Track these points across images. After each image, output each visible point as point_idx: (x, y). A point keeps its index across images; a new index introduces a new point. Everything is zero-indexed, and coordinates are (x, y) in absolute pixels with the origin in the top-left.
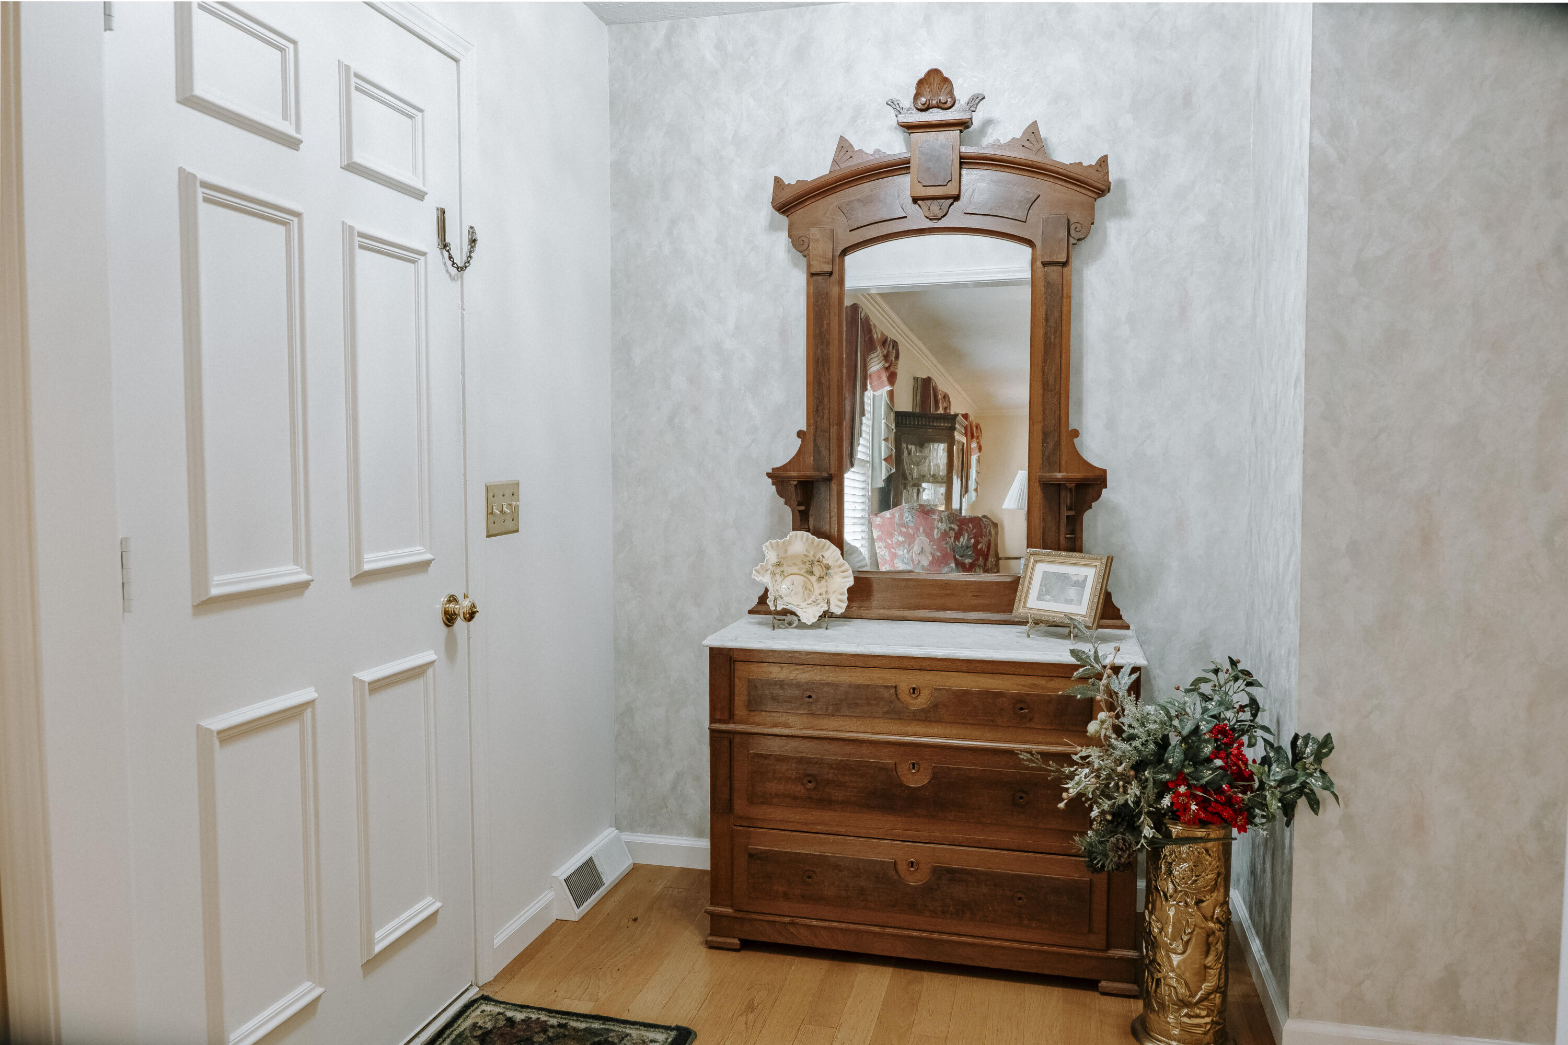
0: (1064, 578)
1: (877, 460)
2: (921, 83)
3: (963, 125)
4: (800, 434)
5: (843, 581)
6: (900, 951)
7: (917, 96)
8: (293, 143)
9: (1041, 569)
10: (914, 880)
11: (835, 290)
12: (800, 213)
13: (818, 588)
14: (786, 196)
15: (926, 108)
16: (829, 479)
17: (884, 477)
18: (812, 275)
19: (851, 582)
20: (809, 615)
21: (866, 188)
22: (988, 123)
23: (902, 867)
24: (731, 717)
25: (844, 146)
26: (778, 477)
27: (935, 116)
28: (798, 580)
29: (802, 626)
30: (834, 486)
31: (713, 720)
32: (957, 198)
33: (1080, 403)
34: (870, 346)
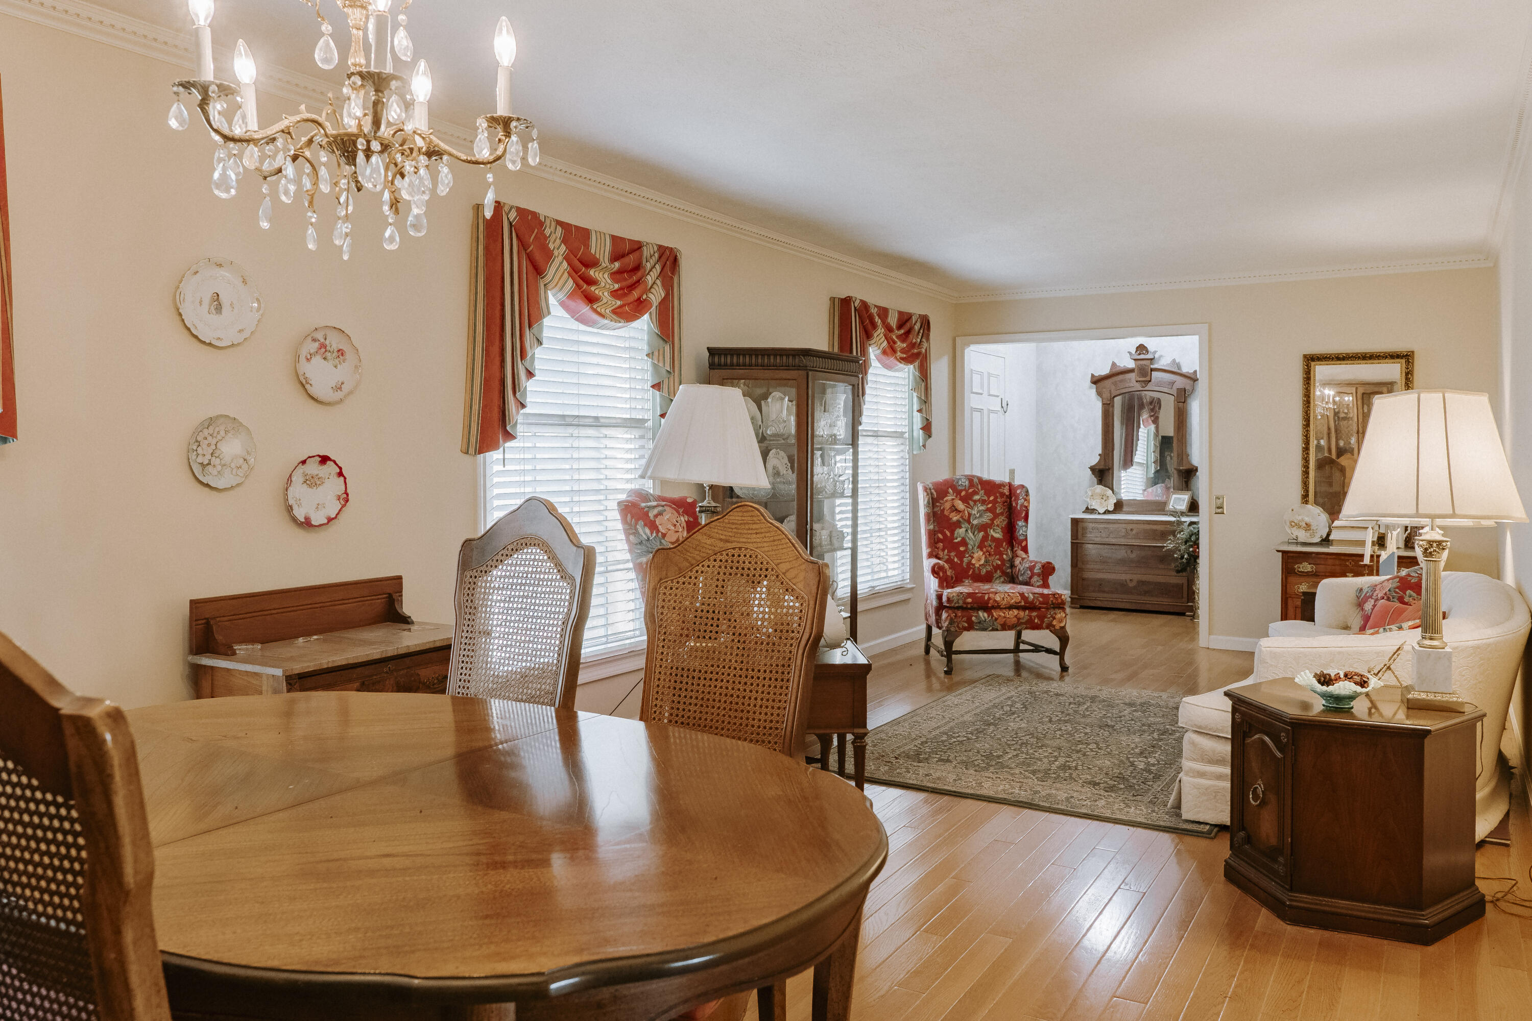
0: (1179, 499)
1: (1149, 463)
2: (1137, 348)
3: (1151, 359)
4: (1100, 455)
5: (1113, 501)
6: (1128, 606)
7: (1136, 351)
8: (981, 394)
9: (1174, 496)
10: (1131, 585)
11: (1111, 409)
12: (1101, 384)
13: (1105, 504)
14: (1095, 379)
15: (1140, 354)
16: (1109, 469)
17: (1153, 472)
18: (1103, 404)
19: (1115, 501)
20: (1102, 511)
21: (1121, 377)
22: (1161, 356)
23: (1128, 581)
24: (1077, 539)
25: (1114, 364)
26: (1092, 469)
27: (1142, 357)
28: (1098, 501)
29: (1099, 513)
30: (1110, 471)
31: (1072, 539)
32: (1150, 381)
33: (1191, 445)
34: (1142, 406)
